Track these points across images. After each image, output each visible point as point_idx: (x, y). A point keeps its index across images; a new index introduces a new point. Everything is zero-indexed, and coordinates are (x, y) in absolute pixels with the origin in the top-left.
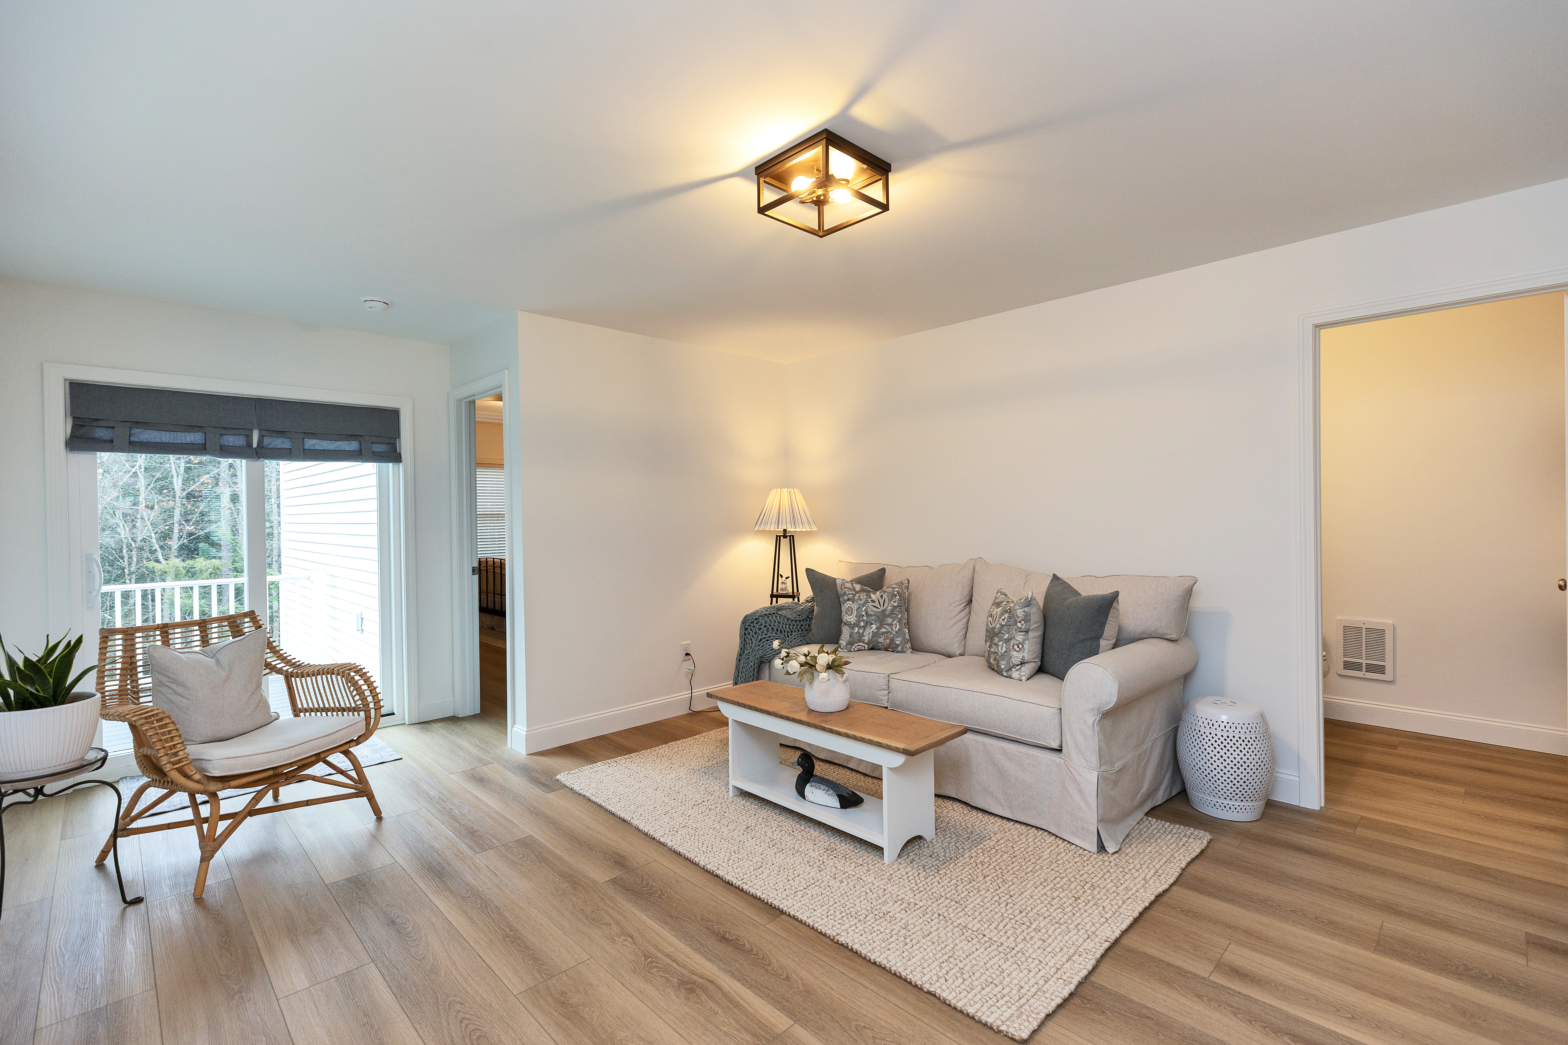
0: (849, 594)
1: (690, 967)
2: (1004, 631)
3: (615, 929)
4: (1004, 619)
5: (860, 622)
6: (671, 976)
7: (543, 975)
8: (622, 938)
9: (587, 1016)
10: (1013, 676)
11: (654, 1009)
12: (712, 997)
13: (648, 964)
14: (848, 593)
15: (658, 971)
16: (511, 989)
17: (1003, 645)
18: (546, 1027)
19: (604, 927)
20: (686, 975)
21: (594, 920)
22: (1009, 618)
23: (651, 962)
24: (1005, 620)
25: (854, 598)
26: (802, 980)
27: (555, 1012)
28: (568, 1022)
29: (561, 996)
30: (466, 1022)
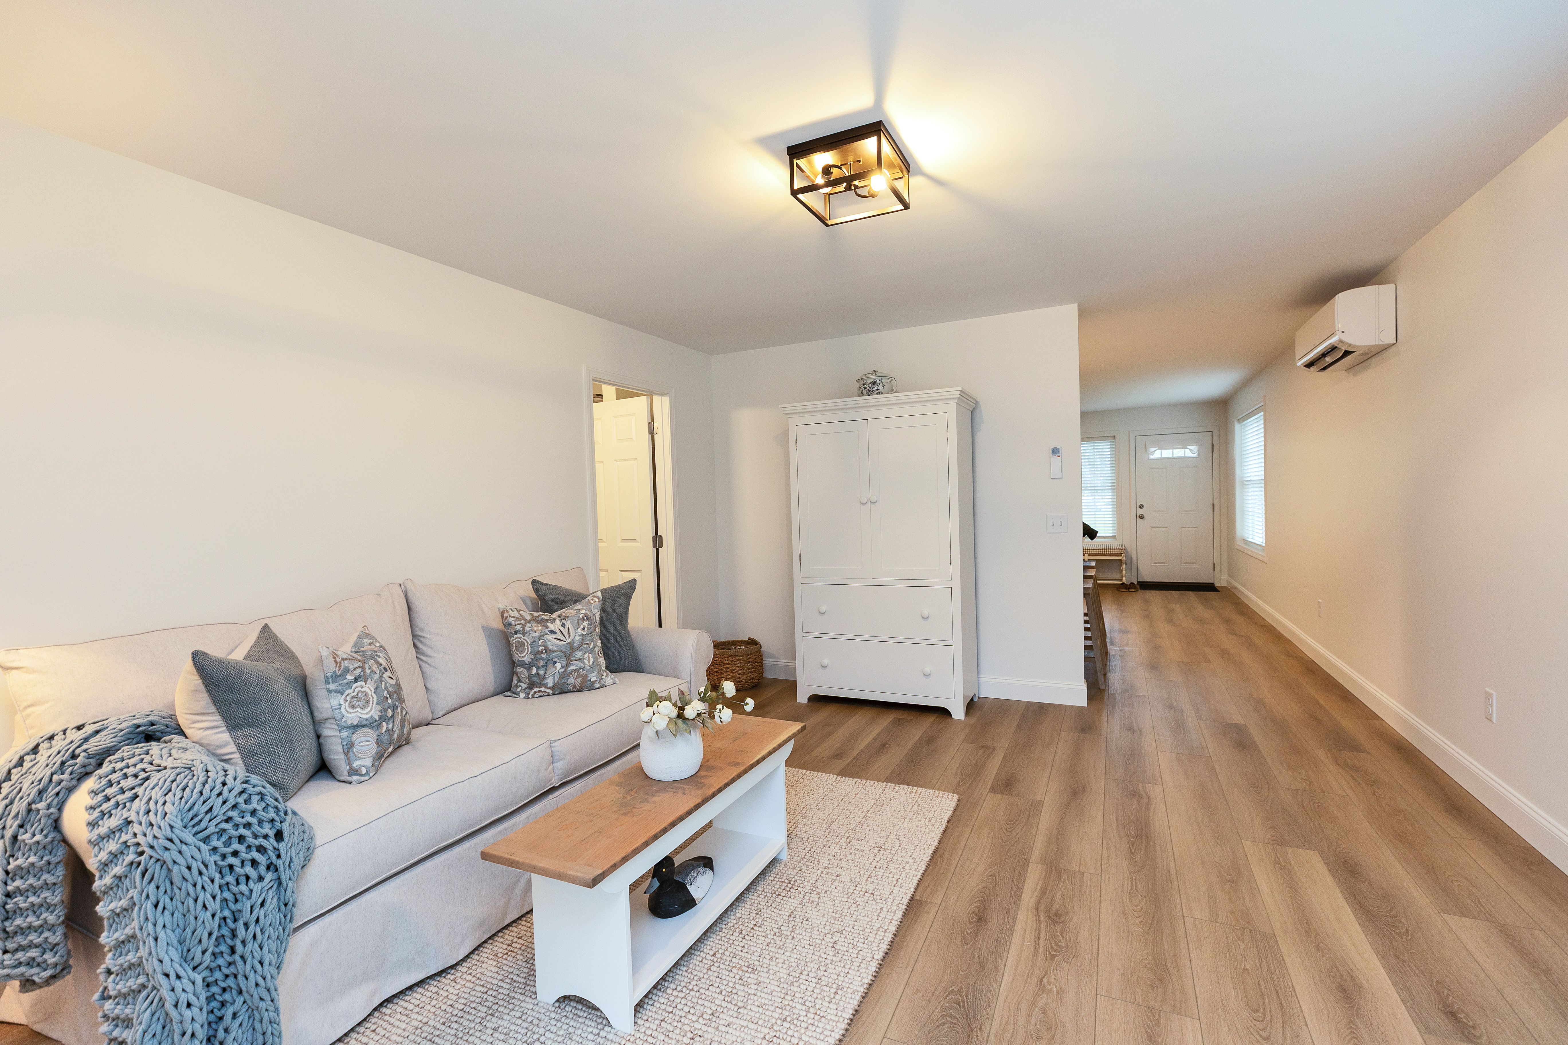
0: (355, 669)
1: (1035, 925)
2: (587, 641)
3: (1043, 1001)
4: (584, 629)
5: (386, 710)
6: (1057, 932)
7: (1157, 1017)
8: (1049, 987)
9: (1150, 958)
10: (607, 683)
11: (1097, 925)
12: (1051, 903)
13: (1060, 952)
14: (351, 667)
15: (1060, 941)
16: (1199, 1028)
17: (589, 656)
18: (1190, 975)
19: (1050, 1012)
20: (1045, 924)
21: (1049, 1029)
22: (590, 625)
23: (1055, 951)
24: (586, 629)
25: (365, 672)
26: (986, 869)
27: (1174, 979)
28: (1169, 965)
29: (1157, 987)
30: (1264, 1034)
